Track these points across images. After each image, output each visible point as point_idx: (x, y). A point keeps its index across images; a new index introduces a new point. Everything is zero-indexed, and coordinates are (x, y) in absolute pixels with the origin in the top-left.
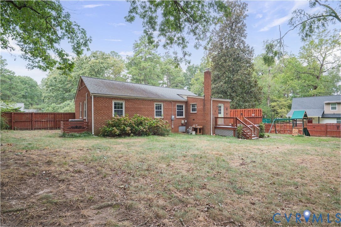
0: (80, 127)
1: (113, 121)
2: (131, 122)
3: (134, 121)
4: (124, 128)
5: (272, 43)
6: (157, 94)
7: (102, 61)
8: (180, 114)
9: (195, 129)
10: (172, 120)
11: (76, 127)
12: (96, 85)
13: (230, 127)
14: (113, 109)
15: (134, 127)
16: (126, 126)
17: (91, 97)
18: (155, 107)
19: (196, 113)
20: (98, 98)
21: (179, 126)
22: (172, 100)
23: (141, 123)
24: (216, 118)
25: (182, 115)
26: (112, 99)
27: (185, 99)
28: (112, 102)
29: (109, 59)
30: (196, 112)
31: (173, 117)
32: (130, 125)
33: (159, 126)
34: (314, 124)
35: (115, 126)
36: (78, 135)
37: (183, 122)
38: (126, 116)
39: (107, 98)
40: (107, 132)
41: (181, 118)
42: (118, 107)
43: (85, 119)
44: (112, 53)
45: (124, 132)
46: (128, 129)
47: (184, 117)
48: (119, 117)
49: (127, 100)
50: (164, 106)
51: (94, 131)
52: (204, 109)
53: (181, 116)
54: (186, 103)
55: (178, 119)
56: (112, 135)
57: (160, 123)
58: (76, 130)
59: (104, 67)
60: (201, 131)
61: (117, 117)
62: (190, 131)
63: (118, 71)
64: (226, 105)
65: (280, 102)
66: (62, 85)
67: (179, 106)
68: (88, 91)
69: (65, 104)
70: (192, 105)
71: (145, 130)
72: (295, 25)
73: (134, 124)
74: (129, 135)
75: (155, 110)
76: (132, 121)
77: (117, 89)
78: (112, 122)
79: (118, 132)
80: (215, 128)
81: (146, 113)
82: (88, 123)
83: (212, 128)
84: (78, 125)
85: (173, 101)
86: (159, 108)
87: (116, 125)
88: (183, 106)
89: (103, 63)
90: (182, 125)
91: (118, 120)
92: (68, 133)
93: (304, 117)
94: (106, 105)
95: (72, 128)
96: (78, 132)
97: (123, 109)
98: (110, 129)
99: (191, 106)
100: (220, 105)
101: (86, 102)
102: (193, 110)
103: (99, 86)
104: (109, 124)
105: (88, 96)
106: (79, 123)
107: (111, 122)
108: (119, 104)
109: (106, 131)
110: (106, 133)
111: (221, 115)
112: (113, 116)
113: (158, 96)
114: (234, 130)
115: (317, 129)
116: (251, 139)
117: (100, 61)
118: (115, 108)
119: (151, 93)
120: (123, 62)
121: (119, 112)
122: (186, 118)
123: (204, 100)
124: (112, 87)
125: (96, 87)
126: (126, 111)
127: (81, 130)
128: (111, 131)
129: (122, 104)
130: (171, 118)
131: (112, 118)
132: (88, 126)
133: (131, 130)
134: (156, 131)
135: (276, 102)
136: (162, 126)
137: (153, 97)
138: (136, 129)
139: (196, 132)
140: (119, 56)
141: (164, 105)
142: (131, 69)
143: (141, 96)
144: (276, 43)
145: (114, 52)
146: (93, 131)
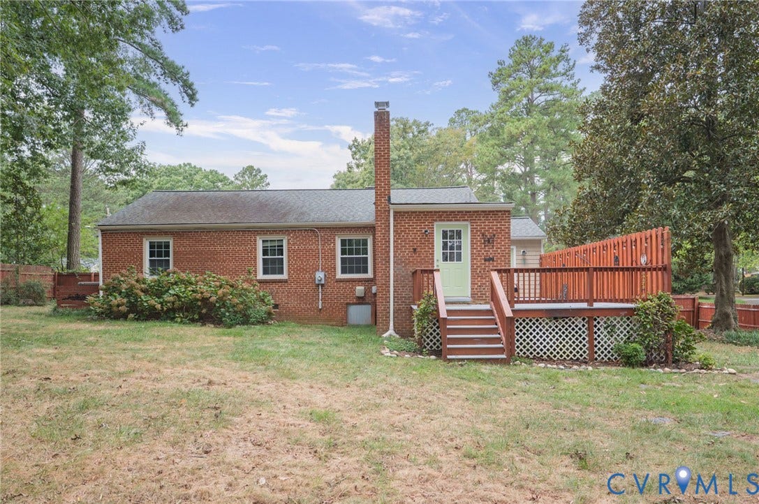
8: (356, 265)
10: (317, 285)
14: (147, 259)
18: (260, 249)
20: (112, 235)
21: (349, 304)
22: (314, 225)
25: (366, 271)
26: (142, 233)
28: (141, 241)
31: (320, 276)
37: (360, 290)
39: (131, 233)
41: (354, 280)
42: (159, 252)
50: (289, 243)
53: (356, 272)
55: (342, 281)
67: (350, 241)
75: (261, 257)
85: (321, 228)
86: (273, 249)
88: (366, 240)
94: (129, 249)
97: (170, 258)
108: (160, 246)
112: (146, 273)
118: (152, 254)
121: (162, 266)
126: (174, 262)
129: (167, 246)
130: (315, 278)
137: (253, 221)
141: (288, 241)
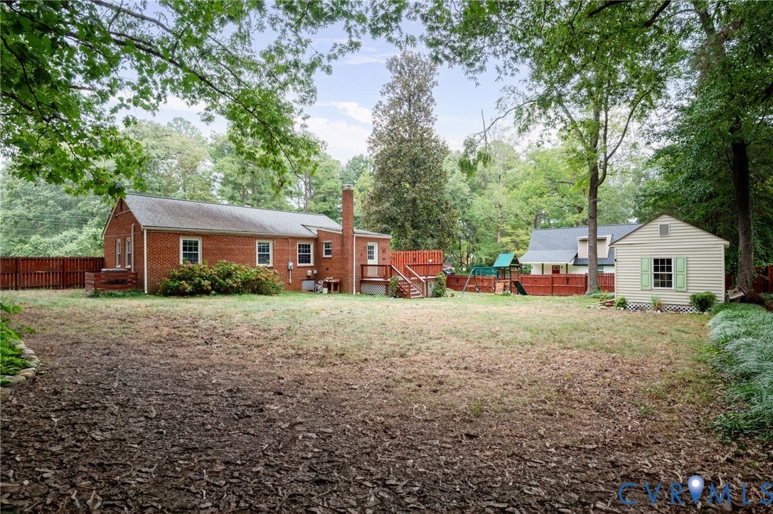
0: (123, 282)
1: (181, 271)
2: (211, 272)
3: (218, 271)
4: (200, 282)
5: (472, 137)
6: (262, 226)
7: (154, 142)
8: (305, 259)
9: (328, 285)
10: (289, 270)
11: (117, 282)
12: (150, 210)
13: (382, 280)
14: (181, 252)
15: (216, 281)
16: (204, 280)
17: (143, 233)
18: (257, 248)
19: (331, 258)
20: (155, 234)
21: (303, 280)
22: (288, 235)
23: (229, 275)
24: (363, 267)
25: (309, 262)
26: (179, 234)
27: (314, 233)
28: (179, 239)
29: (169, 137)
30: (331, 256)
31: (291, 264)
32: (210, 278)
33: (260, 280)
34: (534, 275)
35: (184, 279)
36: (120, 293)
37: (309, 272)
38: (203, 263)
39: (170, 233)
40: (172, 289)
41: (305, 267)
42: (190, 248)
43: (130, 269)
44: (177, 123)
45: (199, 289)
46: (206, 283)
47: (312, 264)
48: (191, 265)
49: (207, 236)
50: (273, 246)
51: (148, 288)
52: (342, 252)
53: (306, 262)
54: (316, 240)
55: (300, 267)
56: (180, 293)
57: (264, 275)
58: (115, 286)
59: (159, 157)
60: (337, 287)
61: (188, 265)
62: (320, 287)
63: (192, 163)
64: (383, 244)
65: (518, 236)
66: (54, 192)
67: (303, 245)
68: (136, 221)
69: (66, 236)
70: (326, 244)
71: (235, 285)
72: (507, 110)
73: (218, 276)
74: (207, 293)
75: (257, 253)
76: (214, 271)
77: (188, 216)
78: (179, 272)
79: (189, 288)
80: (362, 282)
81: (242, 258)
82: (136, 274)
83: (356, 282)
84: (120, 278)
85: (291, 238)
86: (264, 249)
87: (187, 277)
88: (309, 246)
89: (157, 147)
90: (309, 278)
91: (189, 269)
92: (102, 290)
93: (512, 263)
94: (169, 245)
95: (110, 282)
96: (120, 289)
97: (199, 252)
98: (176, 284)
99: (324, 246)
100: (370, 244)
101: (131, 239)
102: (328, 252)
103: (155, 211)
104: (174, 276)
105: (137, 229)
106: (120, 274)
107: (177, 273)
108: (190, 243)
109: (168, 287)
110: (169, 291)
111: (375, 261)
112: (181, 263)
113: (265, 228)
114: (387, 284)
115: (540, 284)
116: (409, 298)
117: (150, 144)
118: (185, 249)
119: (252, 224)
120: (204, 142)
121: (192, 257)
122: (317, 266)
123: (342, 236)
124: (178, 214)
125: (149, 213)
126: (203, 255)
127: (124, 286)
128: (178, 287)
129: (196, 243)
130: (288, 266)
131: (178, 267)
132: (137, 280)
133: (211, 285)
134: (256, 287)
135: (510, 236)
136: (266, 279)
137: (254, 231)
138: (220, 284)
139: (329, 289)
140: (193, 128)
141: (273, 244)
142: (221, 161)
143: (231, 229)
144: (478, 138)
145: (181, 119)
146: (146, 288)
